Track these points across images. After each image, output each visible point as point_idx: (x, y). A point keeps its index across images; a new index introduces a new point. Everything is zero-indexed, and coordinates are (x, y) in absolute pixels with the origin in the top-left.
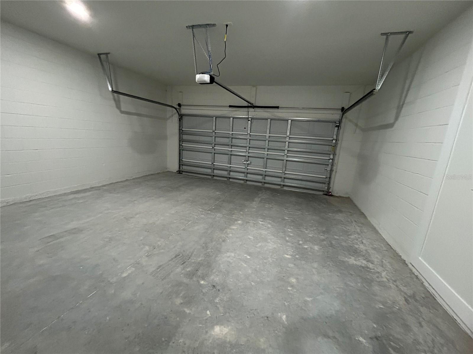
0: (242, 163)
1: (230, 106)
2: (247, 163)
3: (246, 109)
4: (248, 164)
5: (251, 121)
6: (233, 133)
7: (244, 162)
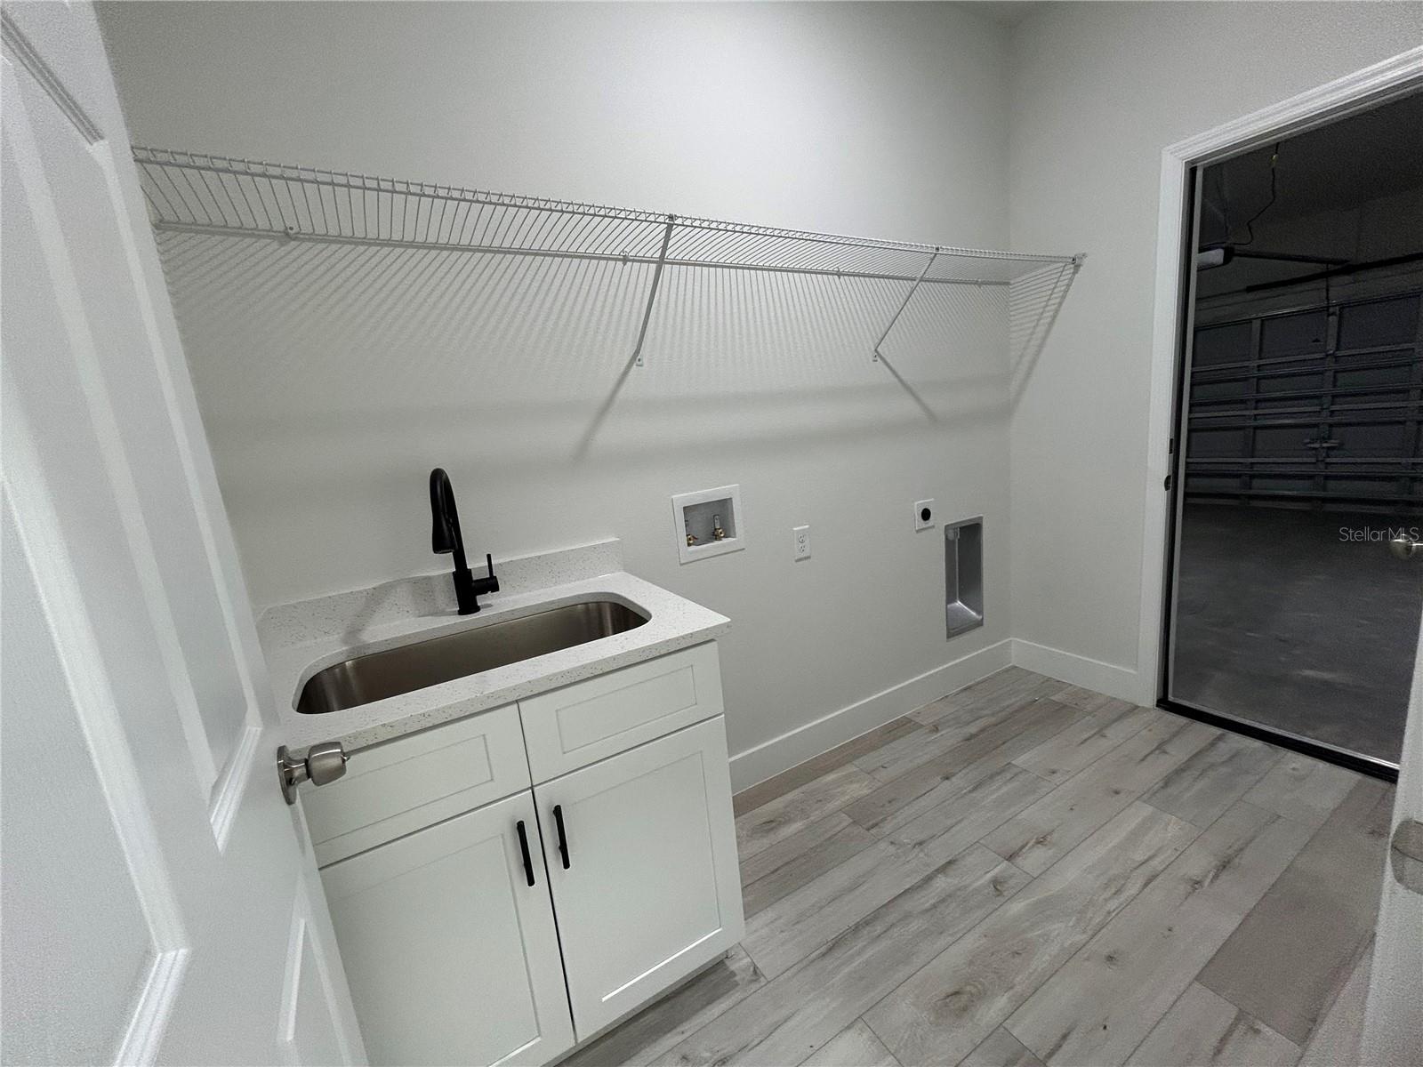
0: (1304, 447)
1: (1250, 289)
2: (1325, 445)
3: (1322, 284)
4: (1328, 448)
5: (1341, 317)
6: (1262, 362)
7: (1309, 445)
